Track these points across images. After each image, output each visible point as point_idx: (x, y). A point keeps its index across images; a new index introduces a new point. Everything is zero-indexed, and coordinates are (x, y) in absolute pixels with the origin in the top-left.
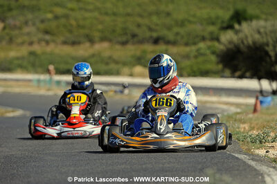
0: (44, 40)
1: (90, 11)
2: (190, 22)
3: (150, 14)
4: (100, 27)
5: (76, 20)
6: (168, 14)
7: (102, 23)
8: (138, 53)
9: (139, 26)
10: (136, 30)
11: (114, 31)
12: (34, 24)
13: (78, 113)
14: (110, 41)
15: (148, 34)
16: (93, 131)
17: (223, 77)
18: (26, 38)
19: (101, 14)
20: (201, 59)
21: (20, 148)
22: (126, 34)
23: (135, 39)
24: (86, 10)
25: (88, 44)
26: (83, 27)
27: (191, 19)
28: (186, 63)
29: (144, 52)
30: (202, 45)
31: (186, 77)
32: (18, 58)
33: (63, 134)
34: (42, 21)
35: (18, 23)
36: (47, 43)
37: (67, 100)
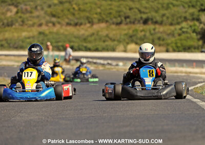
0: (50, 22)
2: (174, 6)
4: (99, 10)
5: (78, 5)
7: (99, 8)
8: (131, 32)
9: (130, 9)
10: (129, 13)
11: (110, 13)
12: (42, 9)
14: (107, 21)
15: (139, 16)
17: (202, 52)
18: (36, 21)
20: (183, 36)
21: (38, 114)
22: (120, 16)
23: (128, 20)
25: (88, 25)
26: (84, 10)
27: (175, 2)
28: (171, 40)
29: (136, 30)
30: (184, 24)
32: (29, 38)
34: (50, 6)
35: (29, 8)
36: (54, 24)
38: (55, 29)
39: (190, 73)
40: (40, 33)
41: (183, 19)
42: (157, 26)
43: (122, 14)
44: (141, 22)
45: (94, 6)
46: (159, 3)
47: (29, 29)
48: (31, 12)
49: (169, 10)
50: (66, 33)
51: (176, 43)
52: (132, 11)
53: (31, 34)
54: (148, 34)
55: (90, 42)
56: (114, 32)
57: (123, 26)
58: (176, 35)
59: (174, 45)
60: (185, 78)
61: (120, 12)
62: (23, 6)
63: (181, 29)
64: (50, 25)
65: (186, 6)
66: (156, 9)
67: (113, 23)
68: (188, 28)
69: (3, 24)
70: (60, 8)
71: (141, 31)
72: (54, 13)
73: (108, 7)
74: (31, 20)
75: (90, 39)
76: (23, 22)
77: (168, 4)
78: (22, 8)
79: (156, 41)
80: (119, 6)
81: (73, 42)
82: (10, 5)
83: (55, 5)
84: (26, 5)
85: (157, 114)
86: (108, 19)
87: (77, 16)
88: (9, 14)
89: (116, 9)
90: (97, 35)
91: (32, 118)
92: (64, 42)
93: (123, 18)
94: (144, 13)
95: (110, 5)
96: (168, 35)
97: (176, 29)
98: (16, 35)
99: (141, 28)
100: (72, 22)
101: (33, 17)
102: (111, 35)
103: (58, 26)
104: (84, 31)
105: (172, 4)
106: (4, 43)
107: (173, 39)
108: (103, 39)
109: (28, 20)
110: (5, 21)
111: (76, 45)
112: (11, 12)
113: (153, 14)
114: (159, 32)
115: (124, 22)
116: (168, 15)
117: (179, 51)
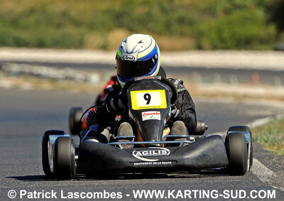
17: (276, 49)
31: (208, 49)
39: (246, 96)
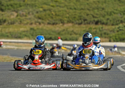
0: (38, 22)
1: (63, 7)
2: (114, 13)
3: (94, 9)
4: (68, 15)
5: (55, 12)
6: (103, 9)
7: (68, 14)
8: (87, 29)
9: (87, 15)
10: (86, 17)
11: (75, 17)
12: (33, 14)
13: (38, 59)
14: (73, 22)
15: (93, 19)
16: (45, 67)
18: (29, 21)
19: (68, 8)
20: (120, 32)
22: (81, 19)
23: (86, 22)
24: (60, 7)
25: (61, 24)
26: (59, 15)
27: (115, 11)
28: (112, 34)
29: (91, 28)
30: (121, 25)
32: (24, 32)
33: (31, 68)
34: (37, 12)
35: (24, 13)
36: (40, 24)
37: (33, 53)
38: (40, 27)
40: (31, 29)
41: (120, 21)
42: (104, 26)
43: (82, 18)
44: (94, 23)
45: (65, 13)
46: (105, 12)
47: (24, 26)
48: (26, 16)
49: (111, 16)
50: (47, 29)
51: (116, 37)
52: (89, 16)
53: (25, 29)
54: (98, 31)
55: (62, 35)
56: (77, 29)
57: (83, 26)
58: (115, 31)
59: (114, 38)
60: (121, 58)
61: (80, 16)
62: (21, 12)
63: (118, 28)
64: (38, 24)
65: (122, 14)
66: (103, 15)
67: (77, 23)
68: (123, 28)
69: (8, 23)
70: (43, 14)
71: (94, 29)
72: (40, 17)
73: (74, 14)
74: (26, 21)
75: (62, 33)
76: (21, 21)
77: (111, 12)
78: (20, 13)
79: (103, 35)
80: (80, 13)
81: (52, 35)
82: (13, 11)
83: (41, 12)
84: (23, 11)
85: (103, 80)
86: (74, 21)
87: (54, 19)
88: (12, 17)
89: (78, 14)
90: (67, 30)
91: (26, 81)
92: (46, 34)
93: (83, 21)
94: (96, 17)
95: (75, 12)
96: (111, 31)
97: (115, 28)
98: (16, 30)
99: (94, 27)
100: (51, 23)
101: (27, 19)
102: (75, 31)
103: (42, 25)
104: (59, 28)
105: (113, 12)
106: (8, 34)
107: (114, 34)
108: (70, 33)
109: (24, 21)
110: (10, 21)
111: (53, 37)
112: (13, 15)
113: (102, 18)
114: (105, 29)
115: (83, 23)
116: (111, 19)
117: (117, 41)
